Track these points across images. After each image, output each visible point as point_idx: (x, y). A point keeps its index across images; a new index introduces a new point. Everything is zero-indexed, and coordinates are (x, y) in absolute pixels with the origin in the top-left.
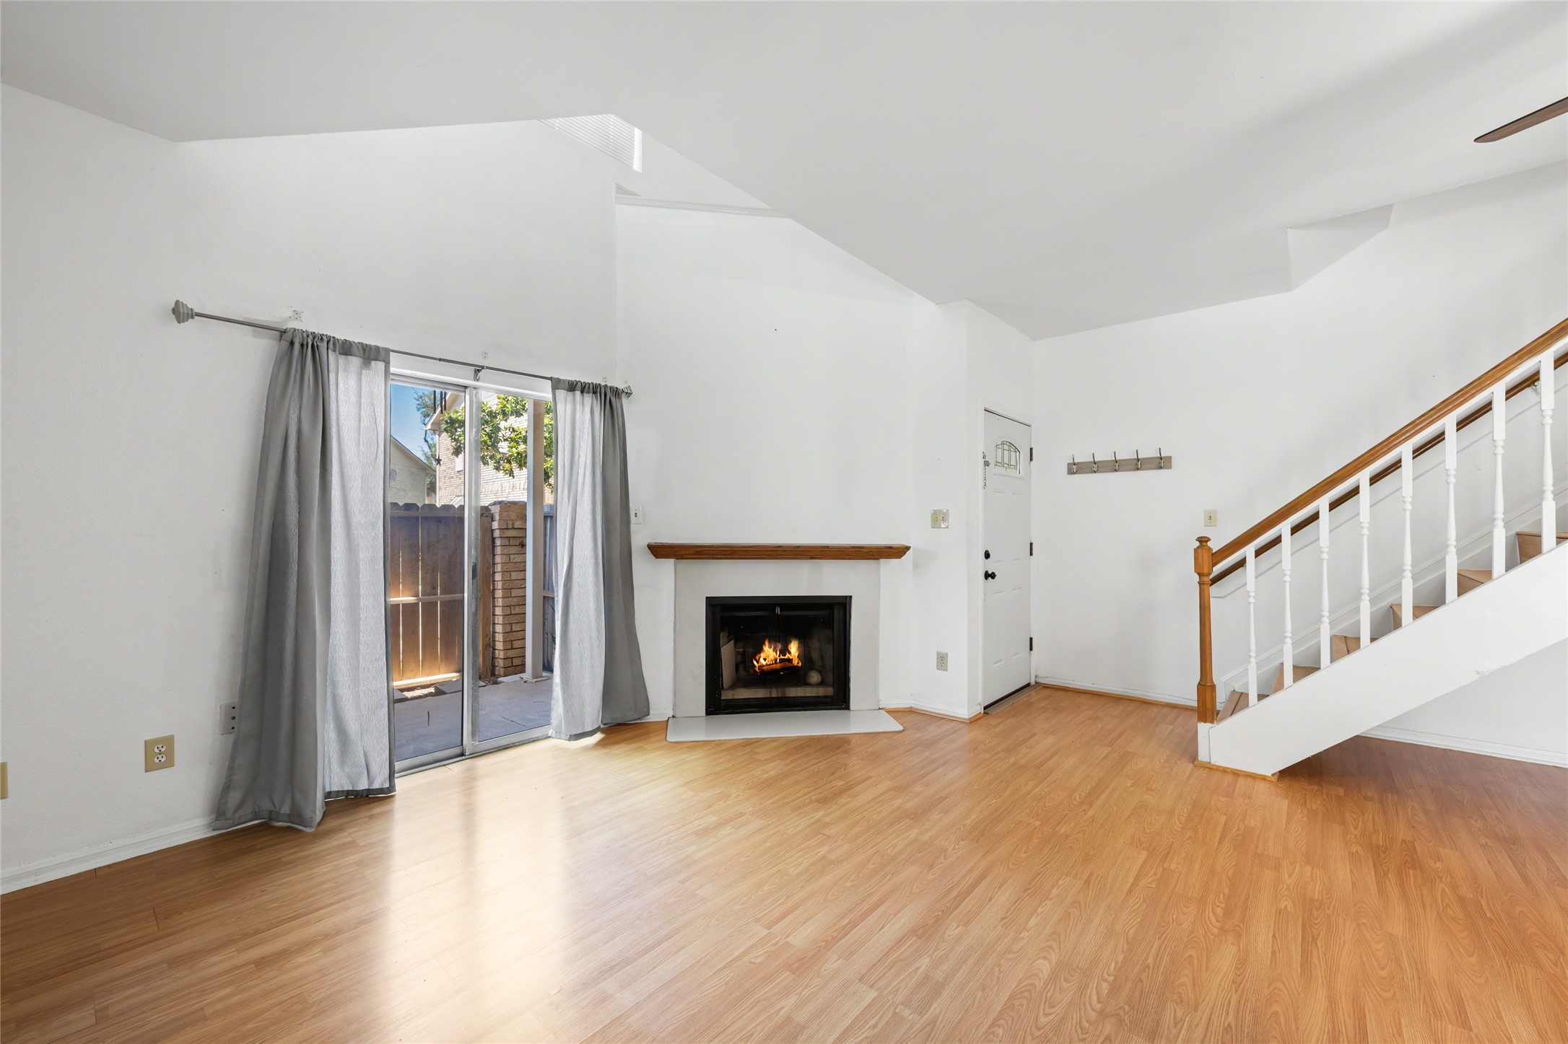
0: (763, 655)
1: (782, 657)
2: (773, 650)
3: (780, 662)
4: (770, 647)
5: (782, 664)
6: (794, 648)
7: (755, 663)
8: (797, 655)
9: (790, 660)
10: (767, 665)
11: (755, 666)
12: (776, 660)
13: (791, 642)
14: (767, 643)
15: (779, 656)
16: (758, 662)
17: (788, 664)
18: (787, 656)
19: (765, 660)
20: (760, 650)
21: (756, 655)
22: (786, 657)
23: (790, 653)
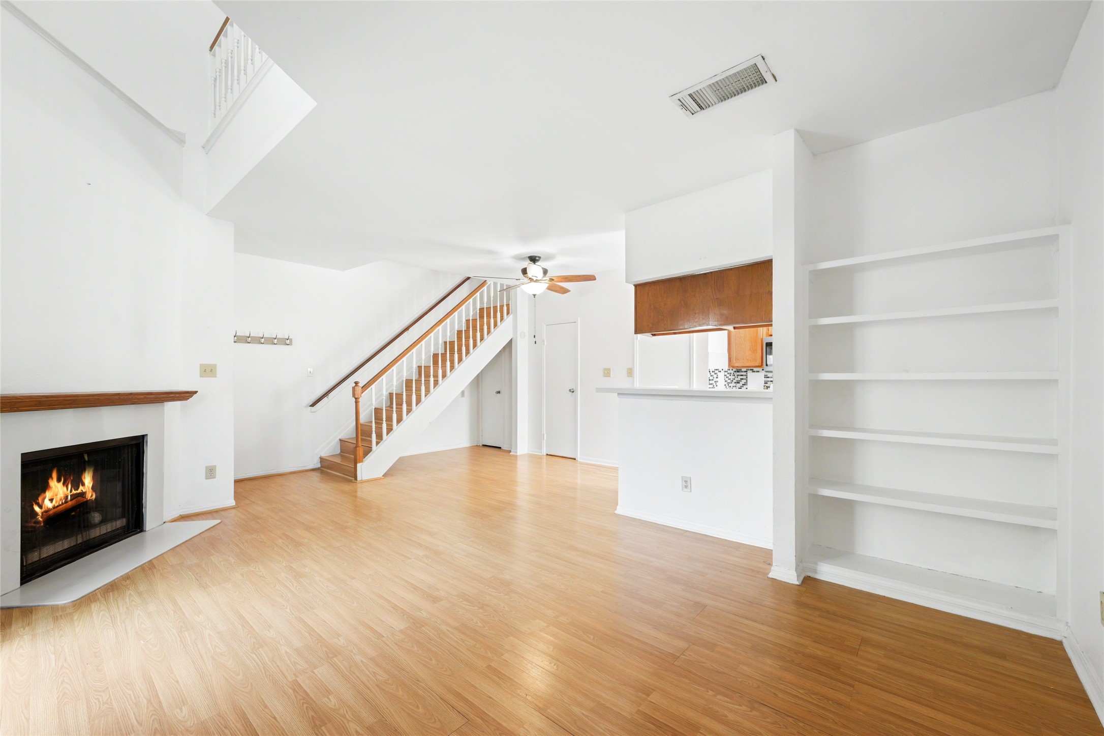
0: (48, 494)
1: (74, 492)
2: (64, 484)
3: (71, 500)
4: (59, 480)
5: (74, 501)
6: (88, 479)
7: (37, 508)
8: (91, 485)
9: (83, 494)
10: (54, 507)
11: (36, 514)
12: (67, 497)
13: (85, 470)
14: (54, 475)
15: (71, 491)
16: (41, 507)
17: (81, 500)
18: (81, 488)
19: (51, 500)
20: (45, 487)
21: (39, 495)
22: (79, 491)
23: (83, 485)
